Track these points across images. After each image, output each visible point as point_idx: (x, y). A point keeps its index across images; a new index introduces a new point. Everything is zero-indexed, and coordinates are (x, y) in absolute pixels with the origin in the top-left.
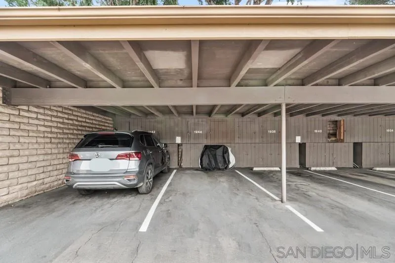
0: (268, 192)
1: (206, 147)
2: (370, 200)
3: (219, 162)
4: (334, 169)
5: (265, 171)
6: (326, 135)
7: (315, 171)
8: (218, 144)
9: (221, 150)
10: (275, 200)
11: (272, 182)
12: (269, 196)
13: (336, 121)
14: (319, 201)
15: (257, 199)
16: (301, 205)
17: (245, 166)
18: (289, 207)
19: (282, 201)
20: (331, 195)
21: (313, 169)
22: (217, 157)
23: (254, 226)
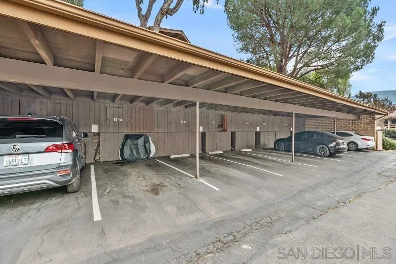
0: (186, 173)
1: (127, 137)
2: (239, 169)
3: (140, 152)
4: (221, 152)
5: (179, 158)
6: (217, 126)
7: (212, 155)
8: (138, 133)
9: (142, 139)
10: (192, 178)
11: (186, 165)
12: (187, 176)
13: (223, 115)
14: (216, 174)
15: (180, 179)
16: (207, 178)
17: (163, 154)
18: (201, 180)
19: (196, 178)
20: (222, 169)
21: (210, 153)
22: (139, 146)
23: (184, 195)
